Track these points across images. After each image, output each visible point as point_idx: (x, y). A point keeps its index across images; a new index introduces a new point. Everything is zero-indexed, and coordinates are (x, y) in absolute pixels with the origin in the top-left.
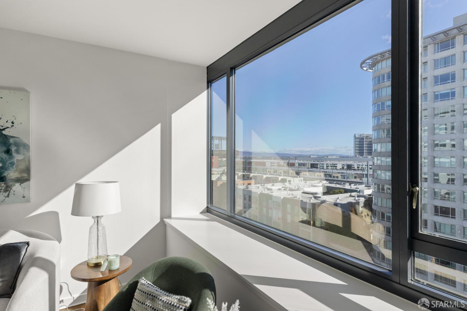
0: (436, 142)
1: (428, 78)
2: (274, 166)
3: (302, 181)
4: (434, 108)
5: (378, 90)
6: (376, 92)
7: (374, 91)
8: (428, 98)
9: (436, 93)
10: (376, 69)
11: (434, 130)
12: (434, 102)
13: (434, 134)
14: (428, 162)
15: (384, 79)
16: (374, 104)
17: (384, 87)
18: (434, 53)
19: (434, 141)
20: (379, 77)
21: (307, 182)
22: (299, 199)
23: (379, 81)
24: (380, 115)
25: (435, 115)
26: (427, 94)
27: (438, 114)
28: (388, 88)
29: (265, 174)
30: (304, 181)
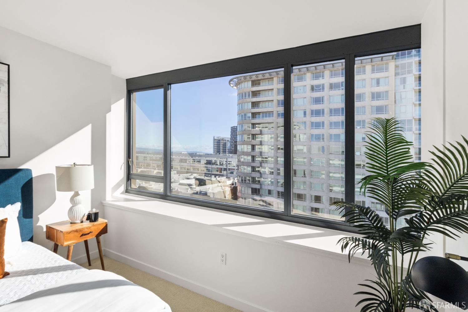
0: (278, 147)
1: (274, 101)
2: (146, 160)
3: (175, 174)
4: (277, 123)
5: (242, 103)
6: (240, 105)
7: (239, 104)
8: (274, 115)
9: (279, 112)
10: (240, 87)
11: (278, 138)
12: (278, 118)
13: (278, 141)
14: (274, 161)
15: (246, 96)
16: (239, 114)
17: (246, 102)
18: (278, 84)
19: (277, 146)
20: (243, 93)
21: (181, 175)
22: (177, 190)
23: (243, 97)
24: (244, 123)
25: (278, 127)
26: (273, 112)
27: (279, 127)
28: (249, 104)
29: (140, 168)
30: (177, 174)
